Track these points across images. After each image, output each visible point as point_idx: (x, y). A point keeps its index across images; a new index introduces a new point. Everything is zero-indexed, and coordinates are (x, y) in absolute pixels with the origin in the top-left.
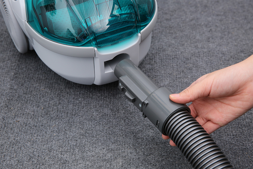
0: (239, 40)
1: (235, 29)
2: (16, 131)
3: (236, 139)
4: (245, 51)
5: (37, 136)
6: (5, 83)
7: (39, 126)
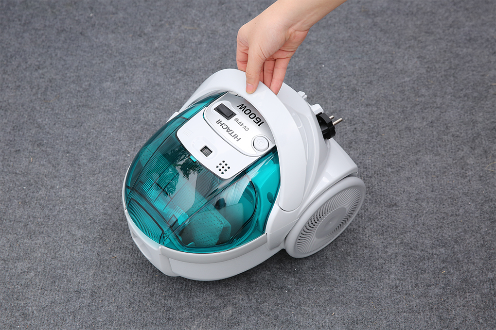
0: (389, 146)
5: (137, 276)
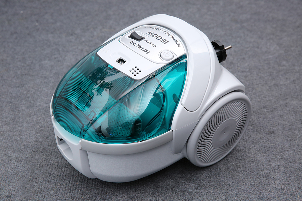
0: (262, 96)
1: (260, 85)
2: (40, 180)
3: (254, 188)
4: (267, 107)
5: (61, 185)
6: (31, 136)
7: (63, 176)
